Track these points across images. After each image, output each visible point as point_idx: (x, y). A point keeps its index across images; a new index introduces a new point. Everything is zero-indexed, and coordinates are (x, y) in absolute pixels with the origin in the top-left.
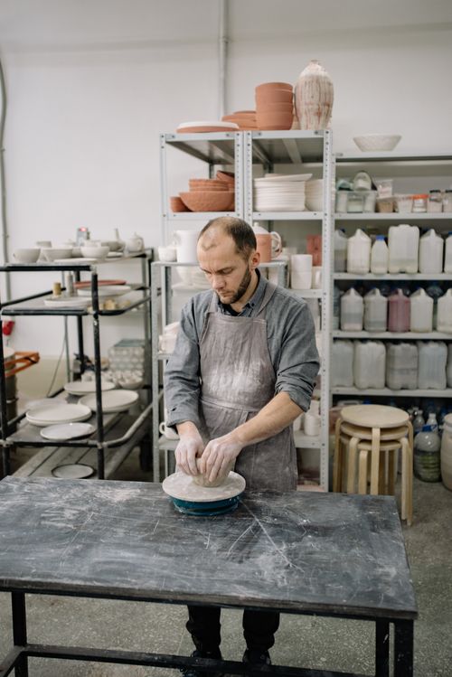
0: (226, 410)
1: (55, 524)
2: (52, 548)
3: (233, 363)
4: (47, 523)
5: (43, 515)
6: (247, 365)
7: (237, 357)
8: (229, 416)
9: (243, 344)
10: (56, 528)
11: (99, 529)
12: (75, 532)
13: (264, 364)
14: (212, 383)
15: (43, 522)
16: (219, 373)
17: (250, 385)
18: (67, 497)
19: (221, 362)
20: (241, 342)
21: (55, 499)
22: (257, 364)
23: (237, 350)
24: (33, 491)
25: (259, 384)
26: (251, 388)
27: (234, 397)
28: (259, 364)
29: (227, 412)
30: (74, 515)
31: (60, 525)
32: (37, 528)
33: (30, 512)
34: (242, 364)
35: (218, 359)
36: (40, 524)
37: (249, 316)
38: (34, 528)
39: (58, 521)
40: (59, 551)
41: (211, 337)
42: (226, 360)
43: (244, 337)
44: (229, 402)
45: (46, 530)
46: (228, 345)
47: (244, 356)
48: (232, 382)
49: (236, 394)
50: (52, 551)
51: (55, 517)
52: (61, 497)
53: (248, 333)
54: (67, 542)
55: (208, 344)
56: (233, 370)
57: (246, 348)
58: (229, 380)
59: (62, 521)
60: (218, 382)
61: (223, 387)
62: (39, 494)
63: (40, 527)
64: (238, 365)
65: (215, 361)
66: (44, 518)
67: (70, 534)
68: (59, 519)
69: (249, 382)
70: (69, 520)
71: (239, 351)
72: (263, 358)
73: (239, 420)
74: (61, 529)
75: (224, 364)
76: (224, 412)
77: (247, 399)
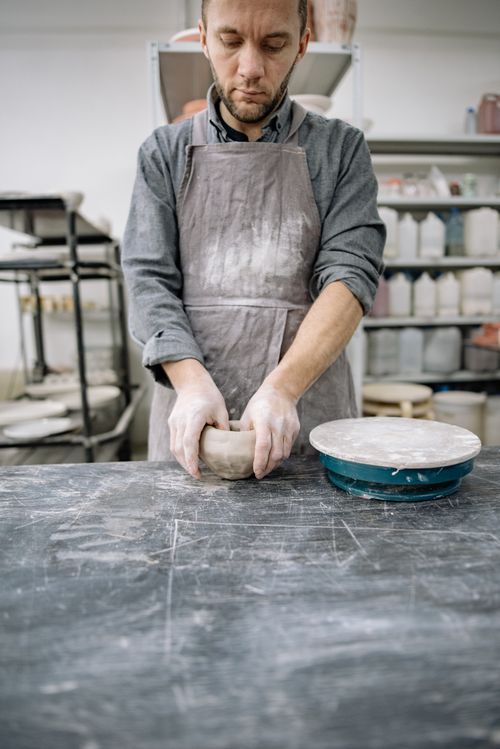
0: (245, 310)
1: (95, 556)
2: (118, 631)
3: (250, 227)
4: (71, 555)
5: (55, 537)
6: (278, 226)
7: (257, 213)
8: (252, 320)
9: (267, 189)
10: (104, 567)
11: (220, 559)
12: (162, 572)
13: (309, 223)
14: (209, 268)
15: (62, 555)
16: (222, 251)
17: (286, 264)
18: (97, 494)
19: (224, 229)
20: (261, 186)
21: (72, 501)
22: (296, 224)
23: (255, 199)
24: (19, 490)
25: (302, 259)
26: (288, 269)
27: (258, 287)
28: (300, 222)
29: (248, 315)
30: (134, 529)
31: (111, 558)
32: (50, 574)
33: (21, 532)
34: (266, 226)
35: (219, 224)
36: (55, 560)
37: (276, 141)
38: (41, 573)
39: (102, 549)
40: (148, 643)
41: (200, 187)
42: (236, 222)
43: (267, 177)
44: (248, 297)
45: (76, 577)
46: (238, 194)
47: (269, 212)
48: (250, 261)
49: (262, 281)
50: (124, 643)
51: (90, 538)
52: (83, 496)
53: (275, 169)
54: (158, 607)
55: (197, 200)
56: (250, 239)
57: (272, 197)
58: (244, 258)
59: (112, 548)
60: (223, 265)
61: (233, 271)
62: (34, 494)
63: (58, 571)
64: (260, 229)
65: (213, 229)
66: (60, 545)
67: (152, 580)
68: (99, 542)
69: (282, 257)
70: (130, 543)
71: (259, 203)
72: (305, 210)
73: (273, 325)
74: (119, 569)
75: (231, 231)
76: (243, 315)
77: (281, 289)
